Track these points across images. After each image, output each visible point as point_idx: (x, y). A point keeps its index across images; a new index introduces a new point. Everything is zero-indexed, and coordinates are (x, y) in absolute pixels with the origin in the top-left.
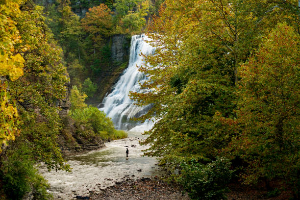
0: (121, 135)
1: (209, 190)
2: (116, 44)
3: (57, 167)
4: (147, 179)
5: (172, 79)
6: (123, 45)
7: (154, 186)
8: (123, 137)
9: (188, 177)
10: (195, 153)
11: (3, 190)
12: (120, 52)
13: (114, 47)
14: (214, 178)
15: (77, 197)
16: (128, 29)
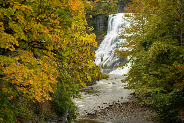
0: (105, 77)
1: (170, 109)
2: (99, 20)
3: (74, 96)
4: (128, 103)
5: (141, 42)
6: (104, 21)
7: (133, 107)
8: (107, 77)
9: (157, 102)
10: (157, 87)
11: (53, 110)
12: (101, 26)
13: (98, 22)
14: (173, 102)
15: (88, 114)
16: (106, 11)
